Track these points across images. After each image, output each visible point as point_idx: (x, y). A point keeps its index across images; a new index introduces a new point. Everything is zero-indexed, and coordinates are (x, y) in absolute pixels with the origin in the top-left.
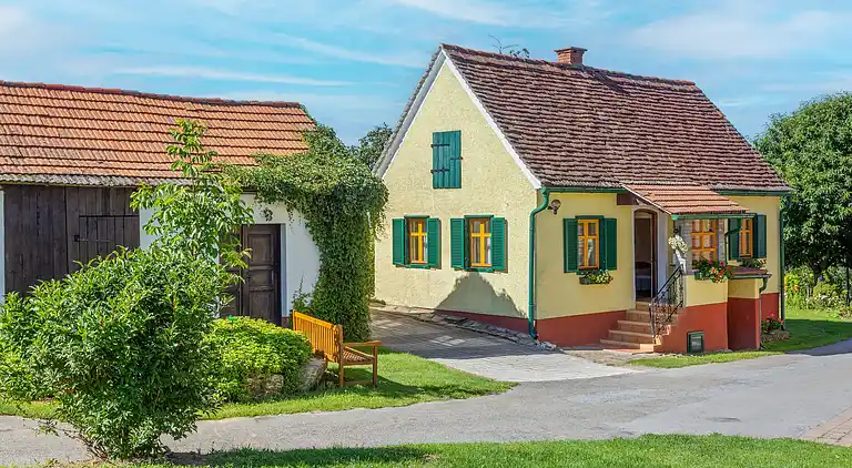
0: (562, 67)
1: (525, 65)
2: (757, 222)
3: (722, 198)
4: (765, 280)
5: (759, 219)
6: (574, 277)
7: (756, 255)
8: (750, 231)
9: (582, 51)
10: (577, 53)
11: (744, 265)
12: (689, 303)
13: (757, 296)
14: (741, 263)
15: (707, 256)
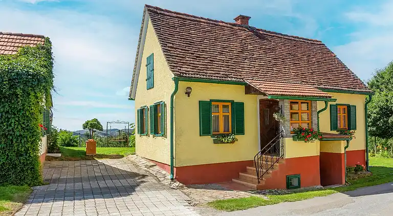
0: (234, 25)
1: (206, 21)
2: (350, 110)
3: (323, 92)
4: (348, 142)
5: (351, 107)
6: (209, 139)
7: (349, 129)
8: (346, 115)
9: (248, 18)
10: (245, 19)
11: (341, 134)
12: (287, 156)
13: (343, 151)
14: (339, 133)
15: (305, 126)
